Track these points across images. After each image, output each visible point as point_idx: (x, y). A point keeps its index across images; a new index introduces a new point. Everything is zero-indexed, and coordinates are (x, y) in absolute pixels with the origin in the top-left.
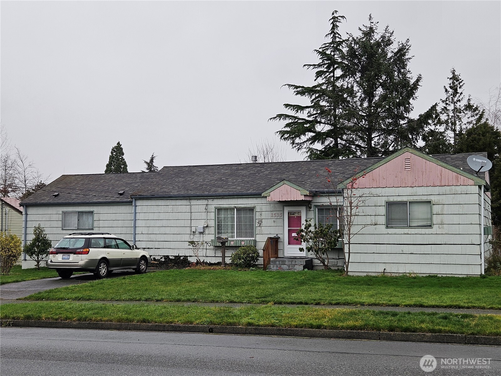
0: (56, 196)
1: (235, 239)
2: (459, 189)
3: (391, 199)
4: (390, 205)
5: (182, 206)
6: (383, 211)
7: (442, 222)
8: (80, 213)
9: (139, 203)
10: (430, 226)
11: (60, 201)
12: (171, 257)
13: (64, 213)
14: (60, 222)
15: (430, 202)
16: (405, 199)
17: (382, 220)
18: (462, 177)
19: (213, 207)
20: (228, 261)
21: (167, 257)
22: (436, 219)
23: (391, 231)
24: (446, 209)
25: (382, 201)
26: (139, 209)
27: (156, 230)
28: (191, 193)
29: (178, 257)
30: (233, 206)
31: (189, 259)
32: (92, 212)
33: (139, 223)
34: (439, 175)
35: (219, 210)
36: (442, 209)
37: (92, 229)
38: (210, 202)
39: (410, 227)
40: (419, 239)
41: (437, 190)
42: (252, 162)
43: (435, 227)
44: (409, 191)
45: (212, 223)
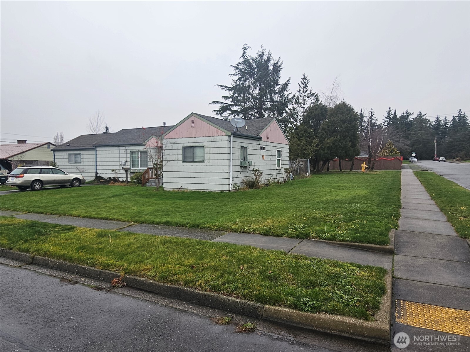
0: (68, 146)
1: (139, 168)
2: (218, 138)
3: (185, 145)
4: (184, 148)
5: (115, 150)
6: (181, 152)
7: (209, 158)
8: (76, 154)
9: (98, 149)
10: (203, 161)
11: (70, 148)
12: (112, 178)
13: (70, 155)
14: (68, 159)
15: (203, 146)
16: (191, 145)
17: (181, 157)
18: (219, 131)
19: (129, 151)
20: (129, 180)
21: (110, 178)
22: (207, 157)
23: (185, 164)
24: (212, 151)
25: (180, 146)
26: (98, 152)
27: (105, 164)
28: (120, 143)
29: (114, 178)
30: (138, 150)
31: (119, 179)
32: (80, 154)
33: (98, 160)
34: (208, 130)
35: (132, 152)
36: (210, 151)
37: (80, 163)
38: (127, 148)
39: (194, 161)
40: (198, 169)
41: (207, 139)
42: (163, 126)
43: (206, 161)
44: (193, 140)
45: (129, 160)
